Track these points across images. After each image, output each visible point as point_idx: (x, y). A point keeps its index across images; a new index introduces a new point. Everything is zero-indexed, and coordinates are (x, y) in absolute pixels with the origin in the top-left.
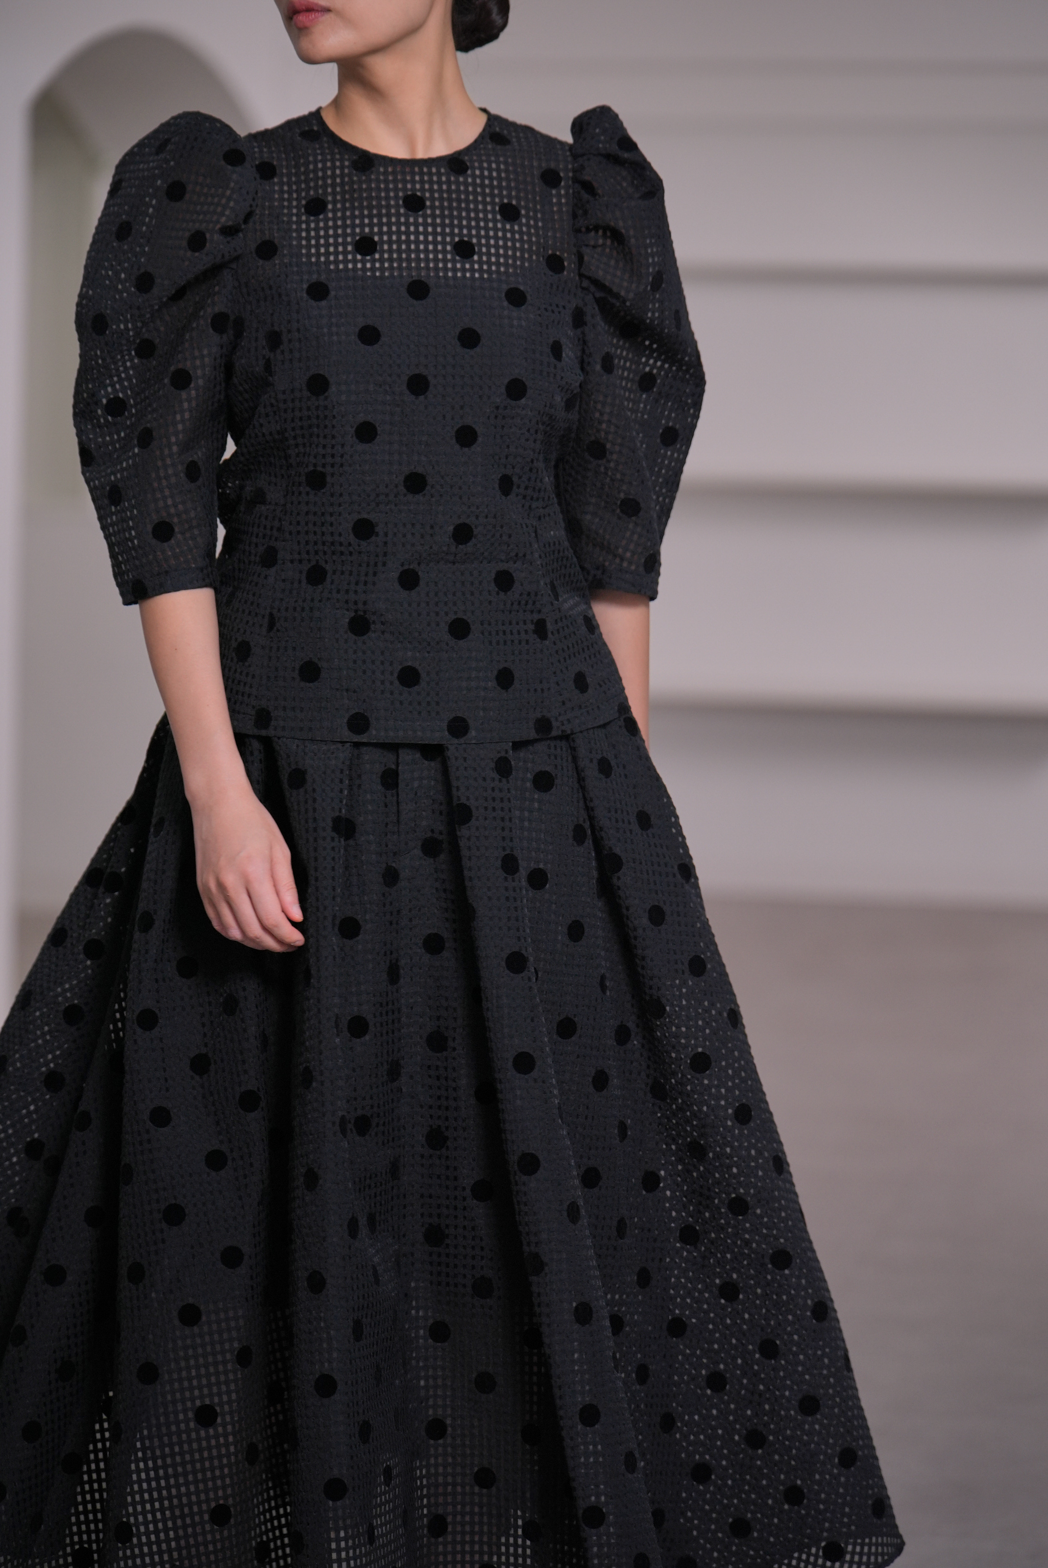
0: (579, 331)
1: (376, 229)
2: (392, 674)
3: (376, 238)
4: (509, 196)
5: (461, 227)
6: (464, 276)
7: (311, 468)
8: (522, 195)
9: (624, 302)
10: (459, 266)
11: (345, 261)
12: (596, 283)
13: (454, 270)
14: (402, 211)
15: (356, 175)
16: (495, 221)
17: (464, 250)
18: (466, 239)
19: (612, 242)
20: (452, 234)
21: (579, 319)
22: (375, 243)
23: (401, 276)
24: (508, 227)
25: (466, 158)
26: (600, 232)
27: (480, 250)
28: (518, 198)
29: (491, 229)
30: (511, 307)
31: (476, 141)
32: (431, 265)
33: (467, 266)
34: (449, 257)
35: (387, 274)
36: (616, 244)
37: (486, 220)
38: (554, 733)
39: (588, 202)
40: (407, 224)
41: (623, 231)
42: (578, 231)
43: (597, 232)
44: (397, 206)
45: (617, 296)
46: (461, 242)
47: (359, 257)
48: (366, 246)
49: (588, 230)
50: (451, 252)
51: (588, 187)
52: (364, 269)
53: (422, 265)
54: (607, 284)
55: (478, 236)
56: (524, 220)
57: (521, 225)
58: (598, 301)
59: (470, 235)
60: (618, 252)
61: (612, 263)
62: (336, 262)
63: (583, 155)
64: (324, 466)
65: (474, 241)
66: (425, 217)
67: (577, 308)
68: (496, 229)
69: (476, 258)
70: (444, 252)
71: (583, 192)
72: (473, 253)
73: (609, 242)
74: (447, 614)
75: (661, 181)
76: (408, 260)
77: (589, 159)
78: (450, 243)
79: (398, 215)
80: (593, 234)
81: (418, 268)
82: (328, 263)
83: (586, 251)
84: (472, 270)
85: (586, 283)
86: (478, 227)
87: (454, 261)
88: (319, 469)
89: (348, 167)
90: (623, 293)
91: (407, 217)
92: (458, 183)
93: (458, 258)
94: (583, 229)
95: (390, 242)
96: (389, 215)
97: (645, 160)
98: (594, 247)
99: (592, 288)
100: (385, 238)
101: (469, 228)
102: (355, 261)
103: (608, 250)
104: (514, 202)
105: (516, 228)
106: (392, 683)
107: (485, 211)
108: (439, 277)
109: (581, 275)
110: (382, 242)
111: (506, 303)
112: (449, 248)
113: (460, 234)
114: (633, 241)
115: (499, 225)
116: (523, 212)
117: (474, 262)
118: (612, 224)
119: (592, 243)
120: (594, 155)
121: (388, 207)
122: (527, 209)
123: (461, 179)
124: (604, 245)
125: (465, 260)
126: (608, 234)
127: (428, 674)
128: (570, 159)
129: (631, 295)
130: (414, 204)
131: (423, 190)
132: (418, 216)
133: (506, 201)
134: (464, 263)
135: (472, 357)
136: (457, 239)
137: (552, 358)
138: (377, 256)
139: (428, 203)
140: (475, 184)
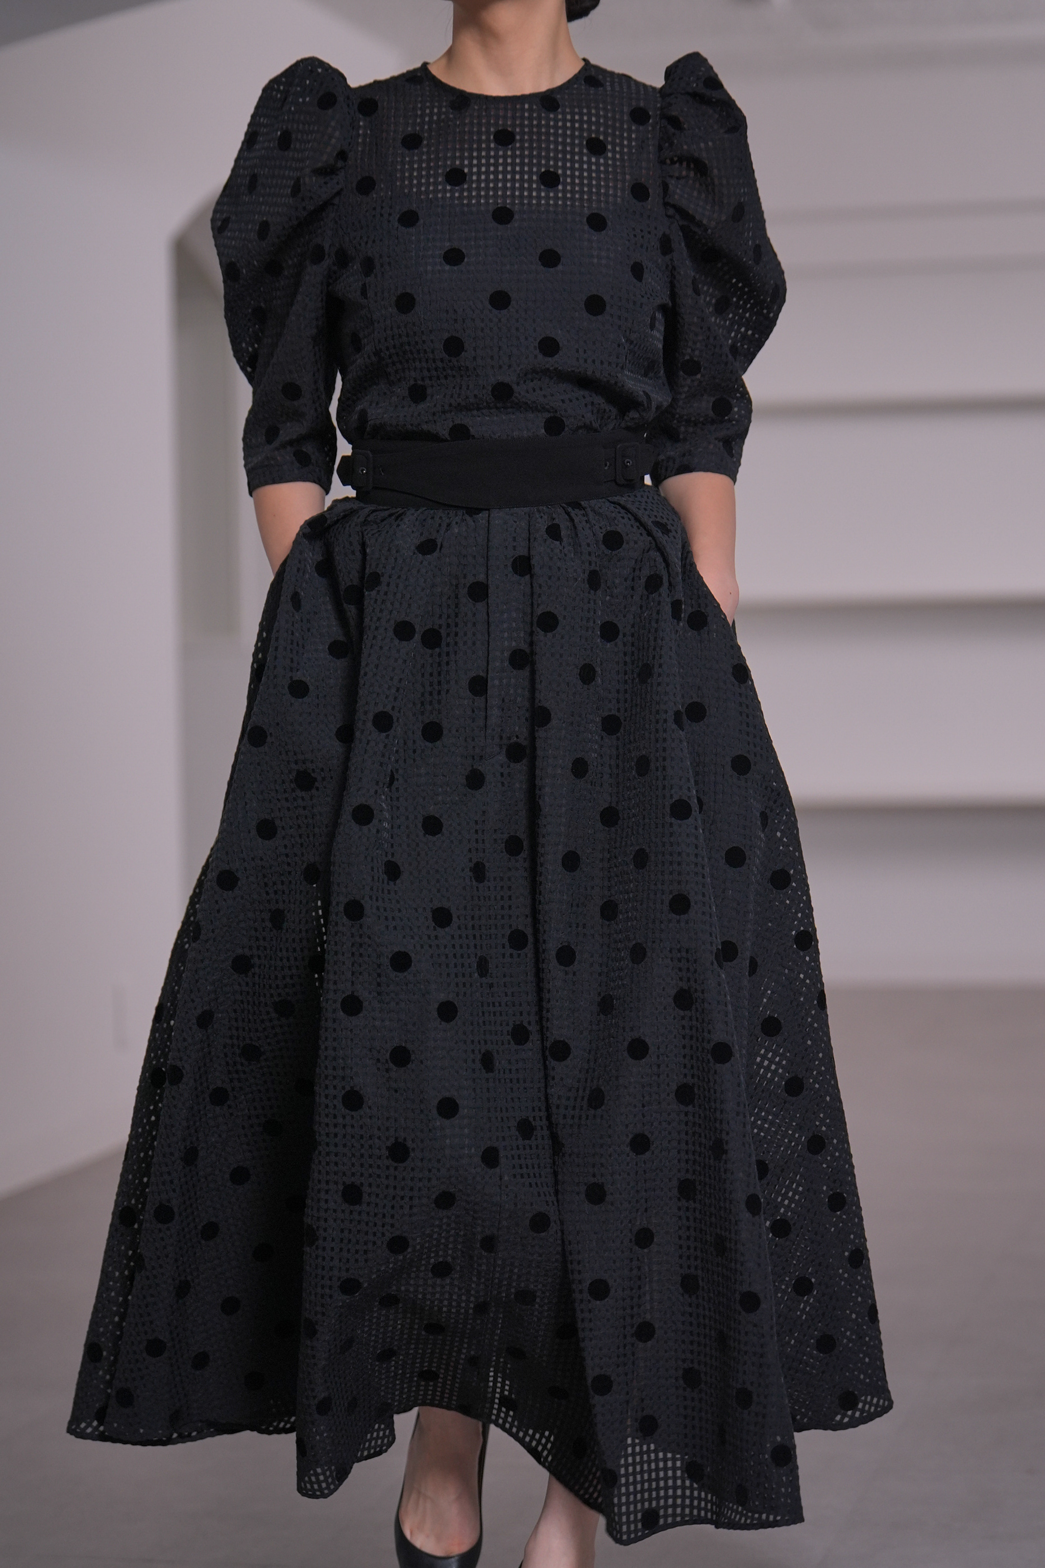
0: (668, 257)
1: (466, 162)
3: (466, 170)
4: (597, 131)
5: (548, 159)
6: (549, 203)
7: (412, 382)
8: (610, 131)
9: (706, 230)
10: (543, 194)
11: (436, 191)
12: (682, 212)
13: (539, 197)
14: (492, 145)
15: (452, 113)
16: (581, 154)
17: (550, 180)
18: (552, 170)
19: (695, 174)
20: (539, 165)
21: (666, 246)
22: (465, 175)
23: (487, 203)
24: (593, 160)
25: (558, 96)
26: (685, 164)
27: (566, 180)
28: (606, 134)
29: (577, 162)
30: (592, 231)
31: (569, 81)
32: (517, 193)
33: (552, 195)
34: (534, 186)
35: (474, 202)
36: (699, 176)
37: (573, 153)
39: (674, 134)
40: (496, 157)
41: (707, 162)
42: (662, 162)
43: (681, 164)
44: (488, 141)
45: (699, 224)
46: (547, 172)
47: (448, 188)
48: (456, 177)
49: (673, 162)
50: (536, 182)
51: (675, 122)
52: (452, 197)
53: (508, 193)
54: (690, 212)
55: (564, 168)
56: (610, 155)
57: (606, 158)
58: (682, 228)
59: (556, 167)
60: (701, 184)
61: (695, 194)
62: (427, 192)
63: (671, 94)
64: (423, 379)
65: (560, 172)
66: (513, 150)
67: (664, 235)
68: (581, 162)
69: (560, 187)
70: (530, 181)
71: (669, 127)
72: (558, 183)
73: (692, 174)
75: (745, 118)
76: (495, 189)
77: (676, 98)
78: (536, 173)
79: (488, 149)
80: (677, 165)
81: (504, 196)
82: (419, 192)
83: (672, 183)
84: (557, 198)
85: (671, 211)
86: (564, 160)
87: (538, 190)
88: (420, 382)
89: (446, 107)
90: (705, 222)
91: (496, 150)
92: (548, 119)
93: (542, 187)
94: (668, 161)
95: (479, 173)
96: (479, 150)
97: (730, 97)
98: (678, 178)
99: (677, 217)
100: (475, 170)
101: (556, 159)
102: (445, 191)
103: (691, 182)
104: (601, 138)
105: (602, 161)
107: (573, 144)
108: (523, 204)
109: (666, 204)
110: (472, 173)
111: (586, 228)
112: (535, 178)
113: (547, 165)
114: (715, 171)
115: (585, 159)
116: (609, 147)
117: (558, 191)
118: (696, 155)
119: (677, 174)
120: (681, 94)
121: (480, 141)
122: (614, 145)
123: (552, 116)
124: (687, 177)
125: (550, 189)
126: (692, 166)
128: (659, 99)
129: (713, 224)
130: (504, 138)
131: (514, 125)
132: (508, 149)
133: (593, 136)
134: (549, 192)
135: (552, 275)
136: (543, 170)
137: (632, 277)
138: (466, 186)
139: (518, 137)
140: (565, 120)
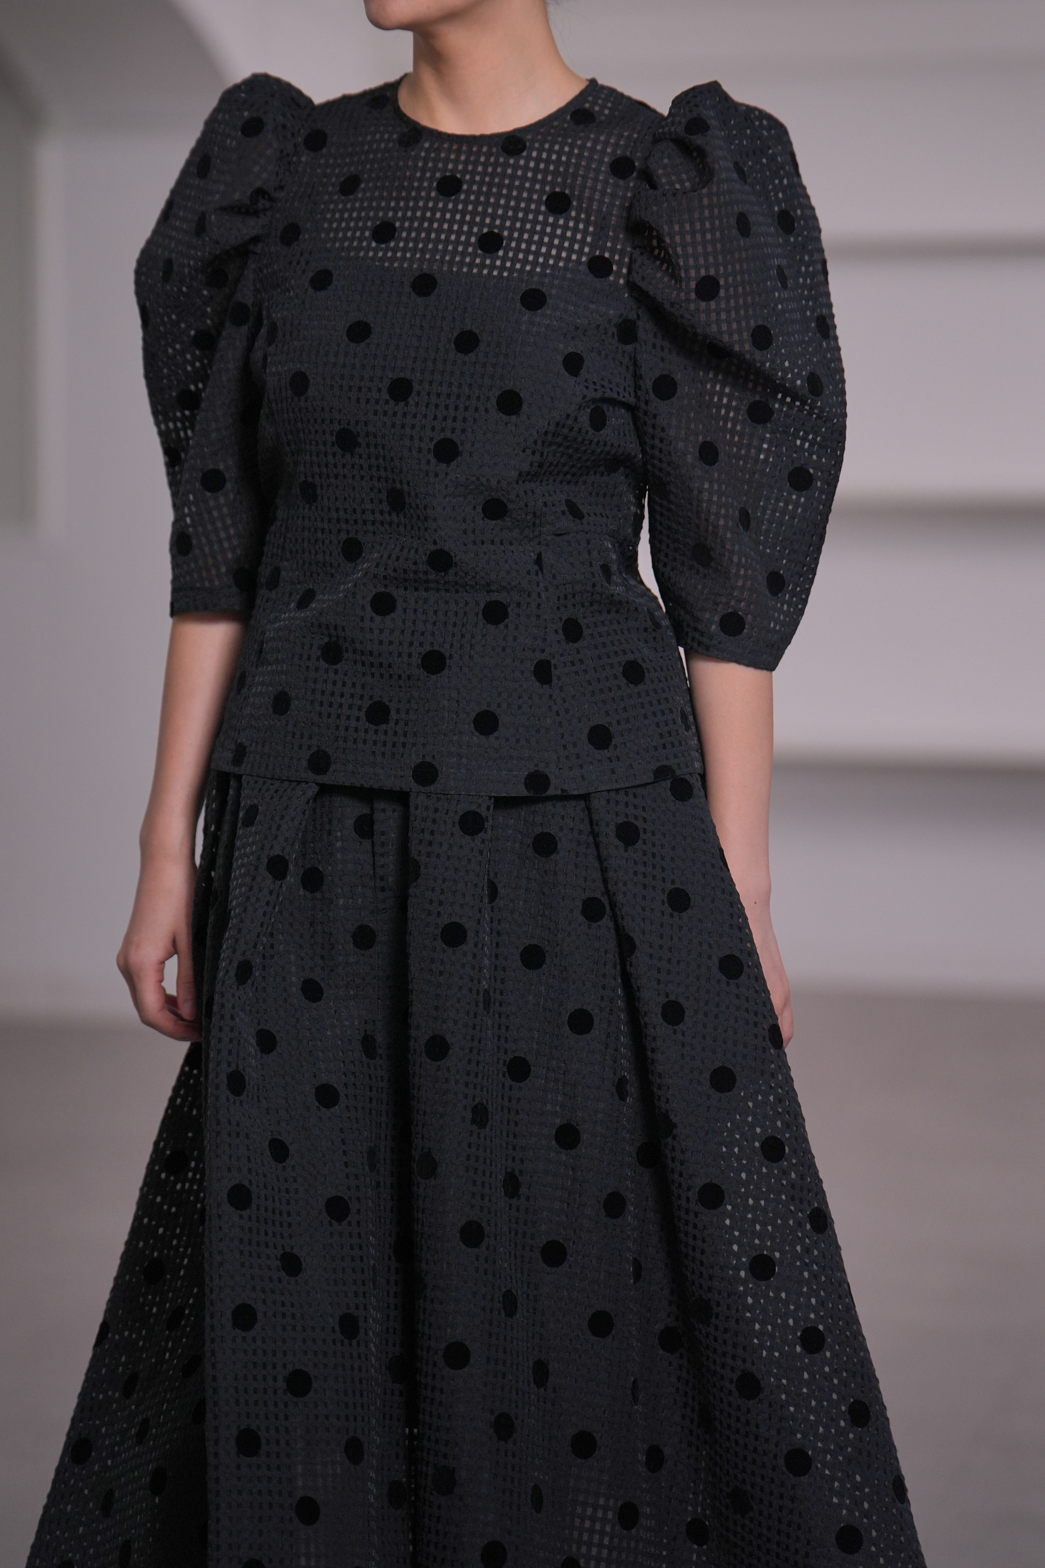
0: (630, 347)
1: (399, 214)
2: (360, 708)
4: (564, 184)
5: (494, 217)
6: (480, 273)
7: (303, 478)
8: (579, 183)
10: (478, 261)
11: (358, 248)
13: (472, 265)
14: (433, 194)
15: (397, 151)
16: (537, 212)
17: (491, 243)
18: (496, 231)
21: (630, 334)
22: (394, 230)
23: (410, 268)
24: (552, 220)
25: (528, 137)
26: (647, 231)
27: (509, 245)
28: (574, 187)
29: (530, 221)
30: (525, 310)
31: (547, 118)
32: (447, 258)
33: (489, 262)
34: (471, 250)
35: (396, 264)
37: (528, 211)
38: (551, 792)
40: (434, 210)
44: (430, 189)
46: (490, 233)
47: (373, 244)
48: (384, 232)
50: (474, 245)
52: (374, 258)
53: (438, 257)
55: (512, 229)
56: (574, 213)
57: (568, 219)
58: (652, 313)
59: (502, 227)
61: (658, 266)
62: (350, 249)
63: (660, 140)
65: (506, 233)
66: (457, 202)
67: (626, 318)
68: (536, 222)
69: (501, 253)
70: (467, 243)
71: (644, 184)
72: (499, 247)
74: (421, 644)
76: (424, 250)
77: (663, 145)
78: (476, 235)
79: (427, 199)
81: (432, 260)
82: (341, 249)
84: (493, 267)
85: (635, 292)
86: (514, 219)
87: (474, 255)
88: (310, 479)
89: (394, 141)
91: (437, 202)
92: (507, 166)
96: (417, 199)
99: (642, 297)
100: (406, 224)
101: (504, 218)
102: (368, 249)
104: (568, 192)
106: (358, 719)
107: (529, 200)
108: (451, 272)
109: (629, 282)
111: (519, 306)
112: (473, 240)
113: (491, 225)
115: (542, 218)
116: (576, 203)
117: (498, 258)
121: (419, 189)
122: (582, 199)
123: (513, 161)
125: (488, 255)
127: (398, 711)
130: (450, 187)
131: (465, 171)
132: (450, 201)
133: (558, 190)
134: (485, 258)
135: (465, 363)
136: (485, 230)
137: (563, 371)
138: (392, 244)
139: (465, 187)
140: (526, 168)
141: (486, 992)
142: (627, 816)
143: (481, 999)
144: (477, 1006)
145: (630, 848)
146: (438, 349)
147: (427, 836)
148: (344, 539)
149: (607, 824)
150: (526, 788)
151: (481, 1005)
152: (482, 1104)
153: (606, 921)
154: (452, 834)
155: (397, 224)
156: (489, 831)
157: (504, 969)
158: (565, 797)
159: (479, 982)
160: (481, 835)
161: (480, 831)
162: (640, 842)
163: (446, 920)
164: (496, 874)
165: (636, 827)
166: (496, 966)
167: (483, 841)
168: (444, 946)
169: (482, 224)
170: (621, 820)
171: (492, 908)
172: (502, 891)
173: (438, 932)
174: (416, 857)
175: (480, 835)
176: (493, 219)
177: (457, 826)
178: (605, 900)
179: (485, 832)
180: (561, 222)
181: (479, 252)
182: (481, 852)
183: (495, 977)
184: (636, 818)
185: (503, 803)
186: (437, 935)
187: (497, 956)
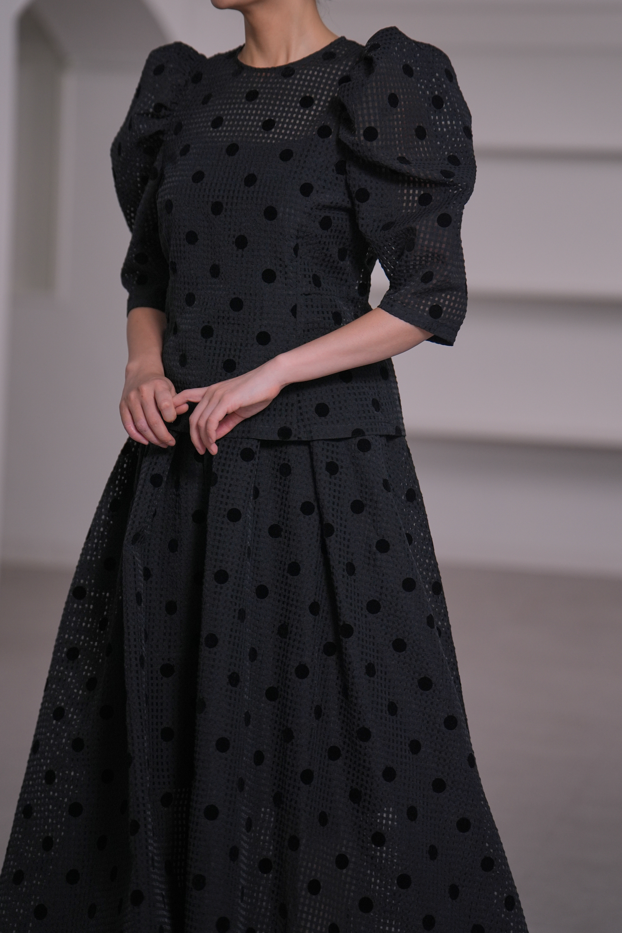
1: (226, 112)
4: (312, 92)
5: (272, 111)
6: (261, 141)
8: (320, 91)
10: (261, 135)
11: (204, 132)
13: (257, 137)
14: (244, 100)
15: (231, 79)
16: (295, 107)
17: (269, 125)
22: (222, 121)
23: (227, 141)
24: (302, 111)
25: (297, 67)
27: (278, 125)
28: (316, 94)
29: (290, 112)
30: (281, 161)
31: (309, 57)
34: (258, 129)
35: (220, 140)
37: (290, 107)
38: (292, 439)
40: (243, 109)
44: (242, 98)
46: (269, 120)
47: (211, 129)
48: (217, 122)
50: (260, 127)
52: (211, 137)
53: (241, 134)
55: (281, 117)
56: (314, 107)
57: (311, 110)
62: (200, 133)
66: (254, 104)
68: (293, 112)
70: (257, 126)
72: (273, 127)
74: (224, 356)
76: (235, 131)
78: (262, 121)
79: (240, 103)
81: (238, 136)
84: (268, 138)
86: (283, 111)
87: (259, 132)
89: (230, 74)
91: (244, 104)
92: (282, 83)
95: (230, 120)
96: (235, 103)
100: (228, 117)
101: (277, 111)
102: (208, 132)
104: (313, 96)
107: (292, 101)
108: (247, 142)
110: (226, 120)
111: (278, 159)
112: (260, 124)
113: (271, 115)
115: (296, 110)
116: (316, 102)
117: (271, 133)
121: (237, 98)
122: (320, 100)
123: (285, 81)
130: (252, 96)
131: (261, 87)
132: (251, 104)
134: (265, 133)
135: (248, 192)
136: (267, 118)
137: (300, 195)
138: (220, 129)
139: (260, 96)
140: (293, 84)
141: (249, 548)
142: (332, 458)
143: (247, 551)
144: (244, 555)
145: (333, 476)
146: (236, 184)
147: (223, 461)
148: (187, 293)
149: (322, 462)
150: (279, 436)
151: (247, 555)
152: (243, 609)
153: (315, 516)
154: (236, 460)
155: (224, 118)
156: (257, 460)
157: (259, 536)
158: (300, 443)
159: (246, 542)
160: (253, 461)
161: (252, 459)
162: (338, 473)
163: (230, 507)
164: (259, 484)
165: (337, 465)
166: (255, 534)
167: (253, 465)
168: (228, 521)
169: (266, 115)
170: (329, 460)
171: (255, 502)
172: (261, 493)
173: (226, 513)
174: (216, 472)
175: (251, 461)
176: (272, 113)
177: (239, 456)
178: (315, 504)
179: (255, 460)
180: (307, 112)
181: (262, 130)
182: (251, 471)
183: (254, 540)
184: (337, 460)
185: (265, 444)
186: (225, 515)
187: (256, 528)
